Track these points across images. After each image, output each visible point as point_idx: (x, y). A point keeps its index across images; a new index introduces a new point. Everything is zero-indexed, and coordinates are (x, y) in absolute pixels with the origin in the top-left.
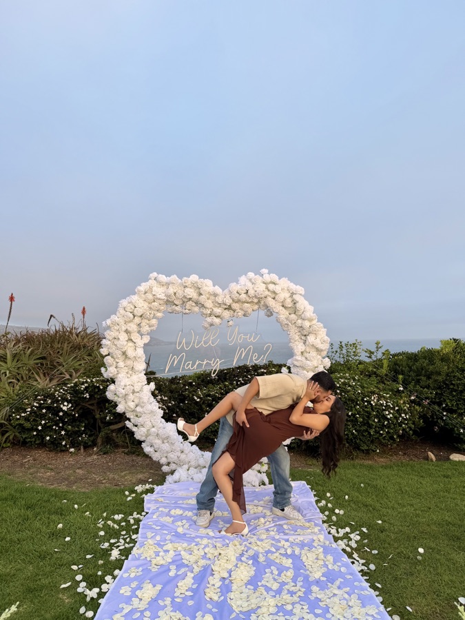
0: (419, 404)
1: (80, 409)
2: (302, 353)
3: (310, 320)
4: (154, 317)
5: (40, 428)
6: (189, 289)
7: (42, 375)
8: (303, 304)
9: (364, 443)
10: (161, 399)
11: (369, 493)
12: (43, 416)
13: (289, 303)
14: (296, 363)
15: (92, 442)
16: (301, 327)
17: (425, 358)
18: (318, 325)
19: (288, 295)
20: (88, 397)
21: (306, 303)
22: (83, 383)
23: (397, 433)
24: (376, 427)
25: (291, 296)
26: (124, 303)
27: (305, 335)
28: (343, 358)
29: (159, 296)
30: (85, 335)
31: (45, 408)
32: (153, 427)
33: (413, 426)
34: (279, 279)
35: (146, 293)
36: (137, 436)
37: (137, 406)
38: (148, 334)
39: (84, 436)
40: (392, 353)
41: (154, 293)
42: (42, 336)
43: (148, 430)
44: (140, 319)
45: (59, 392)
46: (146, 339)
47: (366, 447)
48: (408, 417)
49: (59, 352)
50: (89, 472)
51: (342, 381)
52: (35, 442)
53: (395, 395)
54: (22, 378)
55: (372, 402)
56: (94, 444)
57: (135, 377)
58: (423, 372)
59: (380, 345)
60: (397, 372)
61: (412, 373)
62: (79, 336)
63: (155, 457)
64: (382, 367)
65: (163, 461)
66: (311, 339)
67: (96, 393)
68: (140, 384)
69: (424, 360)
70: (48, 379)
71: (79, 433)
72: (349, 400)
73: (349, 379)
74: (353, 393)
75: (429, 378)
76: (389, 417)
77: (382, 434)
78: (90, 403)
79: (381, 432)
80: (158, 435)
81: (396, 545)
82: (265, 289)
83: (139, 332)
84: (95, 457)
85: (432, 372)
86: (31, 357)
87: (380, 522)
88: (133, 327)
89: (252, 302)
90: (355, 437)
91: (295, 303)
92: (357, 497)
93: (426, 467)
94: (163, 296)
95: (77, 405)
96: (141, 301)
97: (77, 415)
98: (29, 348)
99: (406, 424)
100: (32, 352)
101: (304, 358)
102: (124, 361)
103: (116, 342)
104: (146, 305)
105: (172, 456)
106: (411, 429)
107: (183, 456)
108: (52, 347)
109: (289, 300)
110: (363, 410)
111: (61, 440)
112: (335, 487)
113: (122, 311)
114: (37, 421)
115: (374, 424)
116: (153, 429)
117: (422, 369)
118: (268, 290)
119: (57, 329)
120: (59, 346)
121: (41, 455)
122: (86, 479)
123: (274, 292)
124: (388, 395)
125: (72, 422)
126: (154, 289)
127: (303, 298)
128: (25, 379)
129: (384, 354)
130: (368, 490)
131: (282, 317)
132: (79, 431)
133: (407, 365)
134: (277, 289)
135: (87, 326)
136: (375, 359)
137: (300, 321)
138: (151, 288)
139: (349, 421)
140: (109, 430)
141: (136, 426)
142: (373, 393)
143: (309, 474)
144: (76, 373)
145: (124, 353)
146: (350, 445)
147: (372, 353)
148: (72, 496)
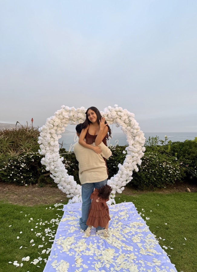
0: (184, 166)
1: (30, 166)
2: (133, 144)
3: (137, 129)
4: (64, 126)
5: (11, 175)
6: (80, 114)
7: (12, 150)
8: (134, 121)
9: (159, 184)
10: (67, 162)
11: (161, 209)
12: (12, 170)
13: (127, 121)
14: (130, 149)
15: (36, 181)
16: (133, 132)
17: (187, 145)
18: (140, 131)
19: (126, 117)
20: (33, 161)
21: (135, 121)
22: (31, 155)
23: (174, 179)
24: (164, 177)
25: (128, 118)
26: (49, 119)
27: (134, 136)
28: (150, 144)
29: (66, 117)
30: (32, 131)
31: (14, 166)
32: (63, 177)
33: (181, 176)
34: (123, 110)
35: (59, 115)
36: (56, 181)
37: (55, 168)
38: (60, 134)
39: (32, 178)
40: (172, 142)
41: (63, 115)
42: (12, 132)
43: (60, 179)
44: (56, 127)
45: (20, 159)
46: (60, 137)
47: (160, 186)
48: (179, 172)
49: (20, 139)
50: (33, 196)
51: (150, 156)
52: (9, 181)
53: (173, 162)
54: (3, 151)
55: (163, 166)
56: (37, 182)
57: (54, 155)
58: (187, 151)
59: (167, 138)
60: (174, 151)
61: (181, 152)
62: (30, 132)
63: (64, 191)
64: (168, 149)
65: (67, 193)
66: (137, 138)
67: (38, 159)
68: (56, 158)
69: (187, 146)
70: (15, 152)
71: (30, 177)
72: (153, 165)
73: (153, 155)
74: (155, 161)
75: (189, 154)
76: (170, 172)
77: (167, 180)
78: (35, 163)
79: (167, 179)
80: (65, 181)
81: (174, 236)
82: (116, 114)
83: (56, 133)
84: (37, 188)
85: (191, 152)
86: (8, 141)
87: (166, 224)
88: (53, 131)
89: (110, 120)
90: (155, 181)
91: (130, 121)
92: (156, 211)
93: (187, 195)
94: (67, 117)
95: (28, 165)
96: (57, 119)
97: (28, 169)
98: (7, 137)
99: (178, 176)
100: (8, 139)
101: (133, 147)
102: (49, 147)
103: (45, 138)
104: (59, 121)
105: (72, 191)
106: (180, 177)
107: (77, 191)
108: (17, 137)
109: (127, 120)
110: (159, 169)
111: (21, 180)
112: (146, 206)
113: (48, 123)
114: (10, 172)
115: (164, 176)
116: (63, 179)
117: (186, 150)
118: (118, 115)
119: (20, 128)
120: (21, 136)
121: (12, 187)
122: (32, 199)
123: (120, 116)
124: (171, 162)
125: (26, 172)
126: (64, 113)
127: (134, 119)
128: (4, 152)
129: (169, 142)
130: (161, 207)
131: (124, 128)
132: (29, 176)
133: (179, 148)
134: (122, 114)
135: (34, 127)
136: (164, 145)
137: (132, 130)
138: (62, 113)
139: (153, 174)
140: (43, 176)
141: (55, 177)
142: (164, 162)
143: (134, 198)
144: (28, 149)
145: (49, 143)
146: (153, 185)
147: (163, 142)
148: (25, 210)
